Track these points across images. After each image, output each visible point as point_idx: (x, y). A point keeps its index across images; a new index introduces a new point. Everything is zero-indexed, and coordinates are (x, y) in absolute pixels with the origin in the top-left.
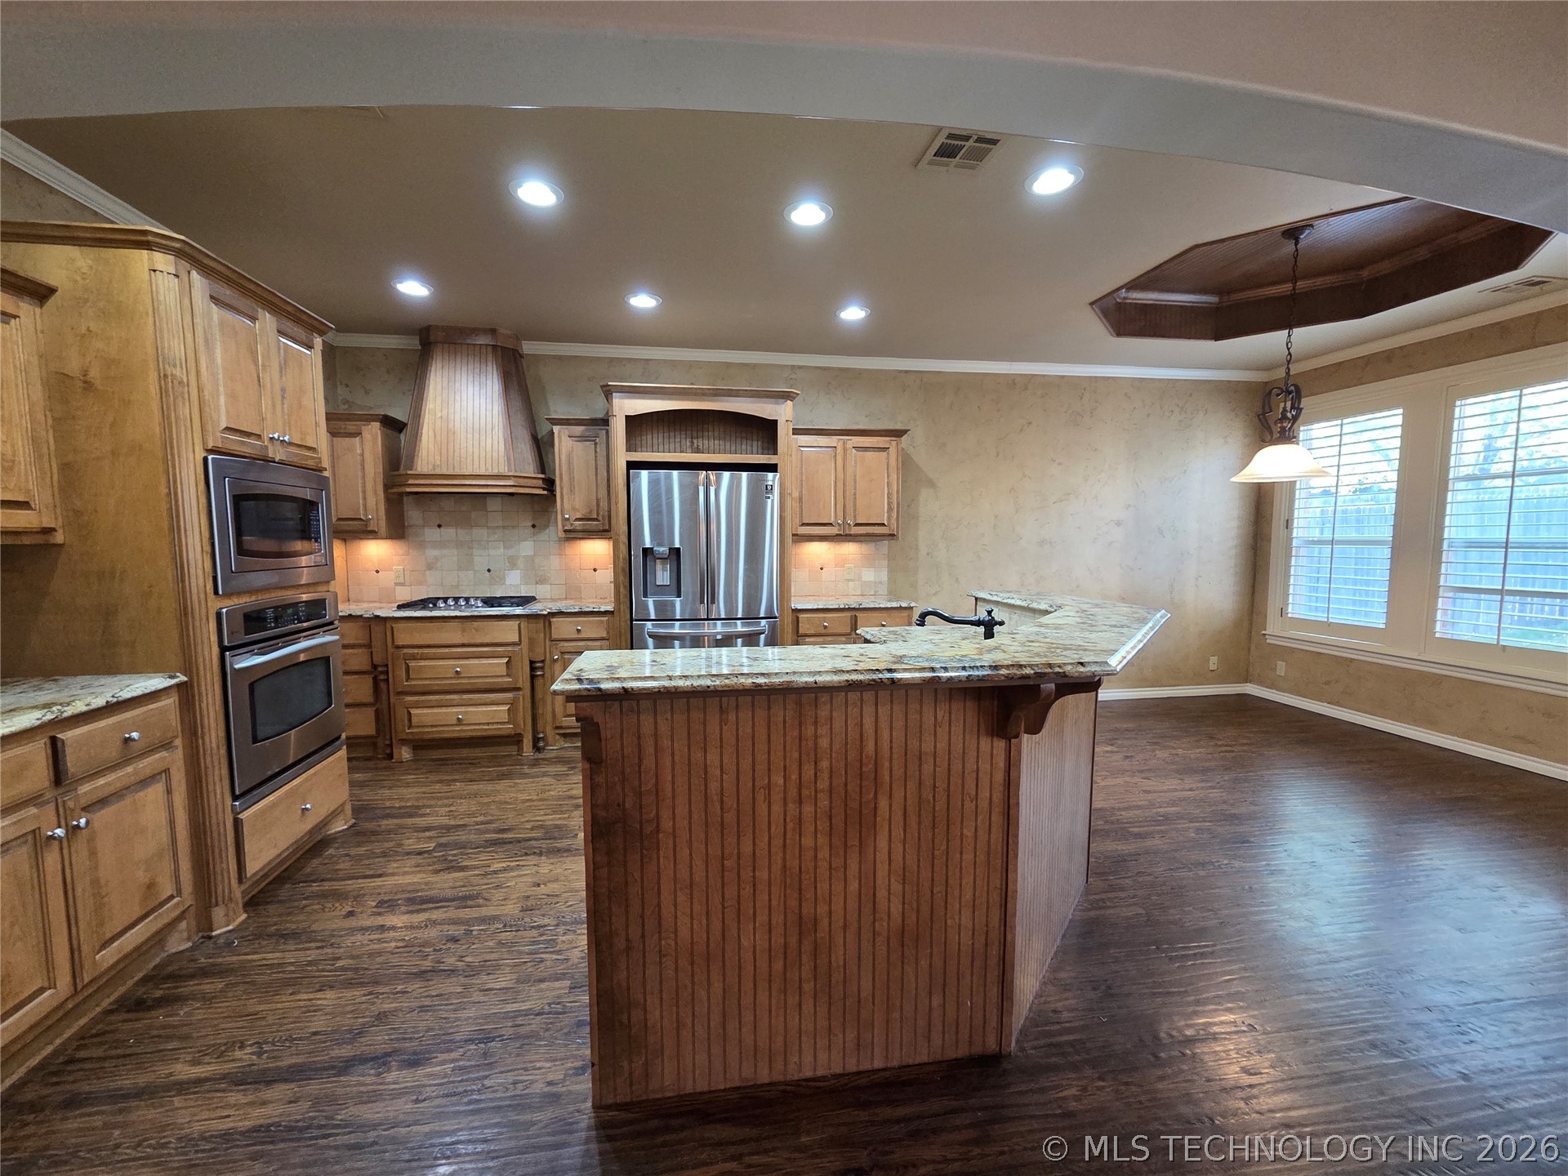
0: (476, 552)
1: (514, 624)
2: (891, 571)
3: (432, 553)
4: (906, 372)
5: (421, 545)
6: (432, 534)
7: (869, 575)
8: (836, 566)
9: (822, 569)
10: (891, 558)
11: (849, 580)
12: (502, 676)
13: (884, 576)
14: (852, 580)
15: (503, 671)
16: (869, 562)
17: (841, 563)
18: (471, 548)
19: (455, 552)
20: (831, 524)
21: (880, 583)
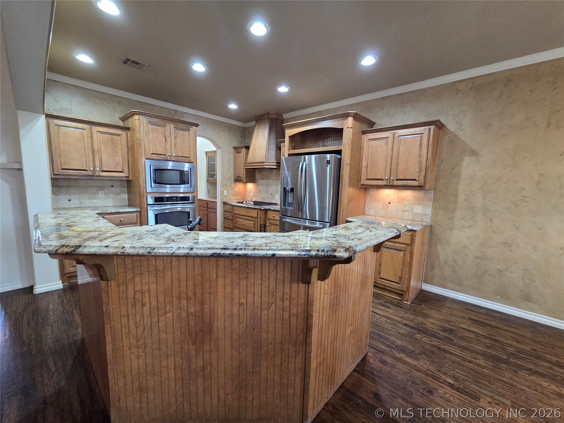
0: (269, 188)
1: (256, 211)
2: (435, 209)
3: (260, 187)
4: (460, 81)
5: (258, 185)
6: (261, 181)
7: (418, 209)
8: (398, 202)
9: (389, 203)
10: (435, 200)
11: (405, 211)
12: (252, 227)
13: (429, 211)
14: (407, 211)
15: (253, 226)
16: (419, 201)
17: (401, 201)
18: (268, 186)
19: (265, 187)
20: (382, 179)
21: (426, 215)
